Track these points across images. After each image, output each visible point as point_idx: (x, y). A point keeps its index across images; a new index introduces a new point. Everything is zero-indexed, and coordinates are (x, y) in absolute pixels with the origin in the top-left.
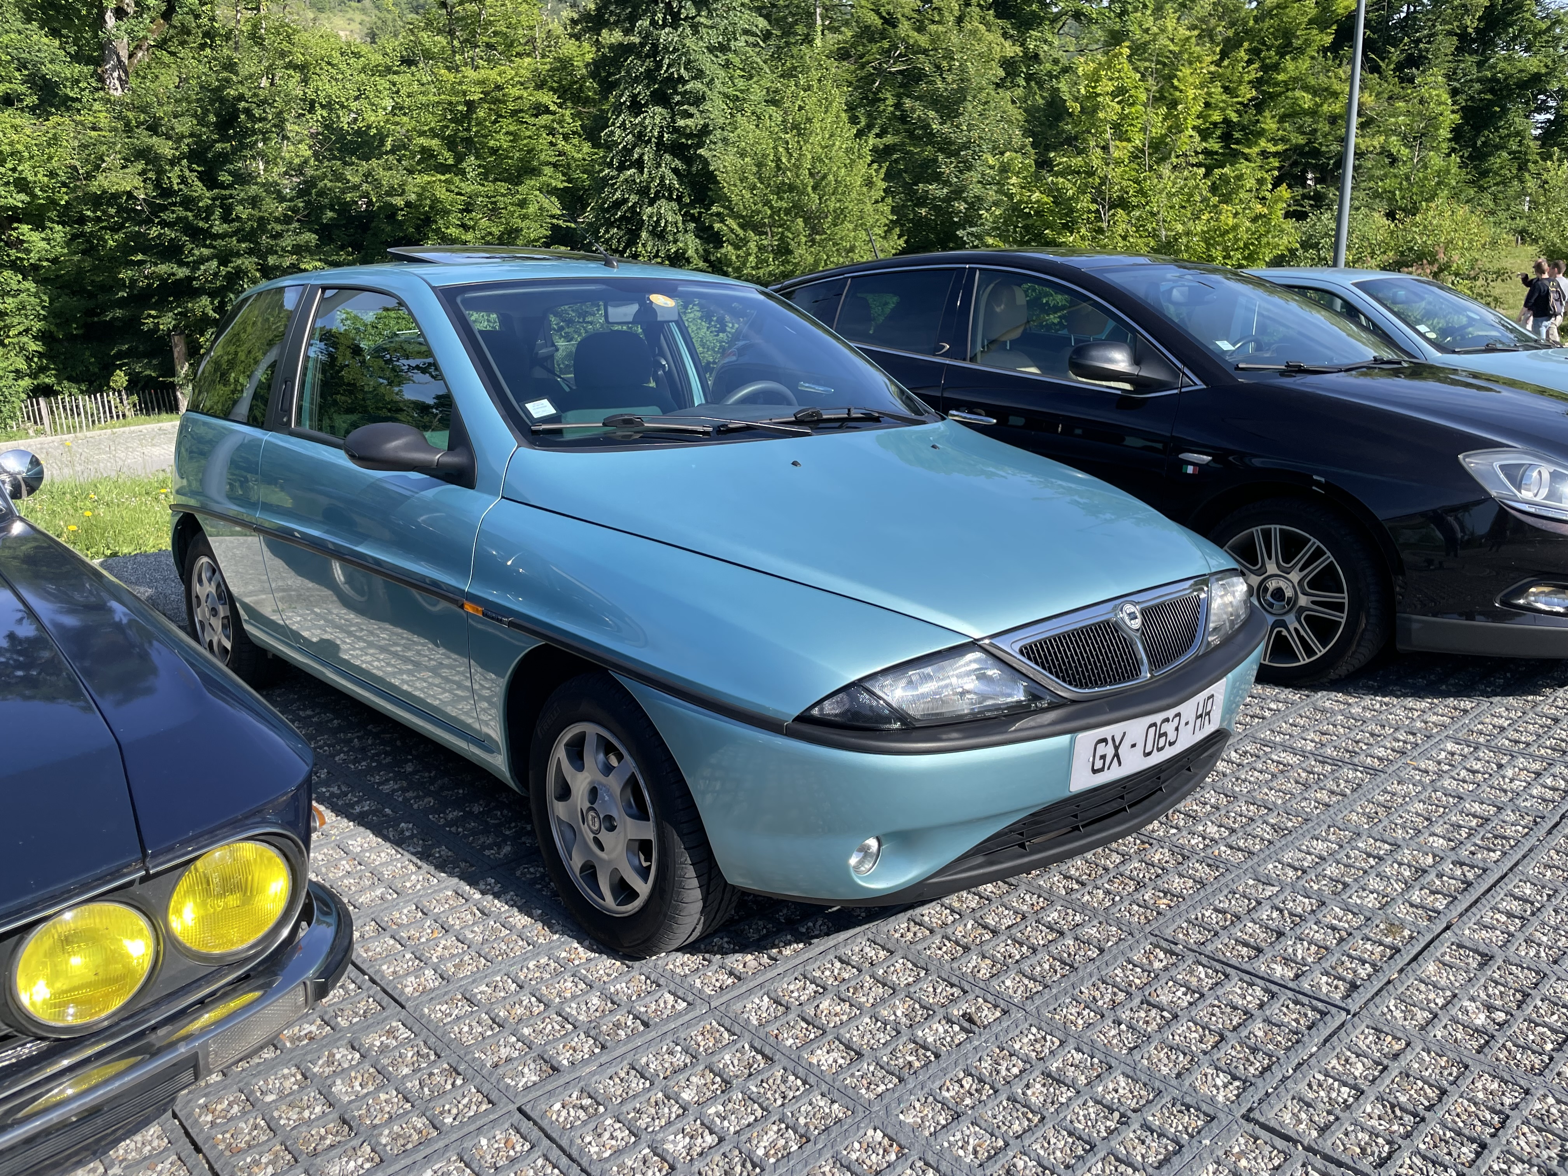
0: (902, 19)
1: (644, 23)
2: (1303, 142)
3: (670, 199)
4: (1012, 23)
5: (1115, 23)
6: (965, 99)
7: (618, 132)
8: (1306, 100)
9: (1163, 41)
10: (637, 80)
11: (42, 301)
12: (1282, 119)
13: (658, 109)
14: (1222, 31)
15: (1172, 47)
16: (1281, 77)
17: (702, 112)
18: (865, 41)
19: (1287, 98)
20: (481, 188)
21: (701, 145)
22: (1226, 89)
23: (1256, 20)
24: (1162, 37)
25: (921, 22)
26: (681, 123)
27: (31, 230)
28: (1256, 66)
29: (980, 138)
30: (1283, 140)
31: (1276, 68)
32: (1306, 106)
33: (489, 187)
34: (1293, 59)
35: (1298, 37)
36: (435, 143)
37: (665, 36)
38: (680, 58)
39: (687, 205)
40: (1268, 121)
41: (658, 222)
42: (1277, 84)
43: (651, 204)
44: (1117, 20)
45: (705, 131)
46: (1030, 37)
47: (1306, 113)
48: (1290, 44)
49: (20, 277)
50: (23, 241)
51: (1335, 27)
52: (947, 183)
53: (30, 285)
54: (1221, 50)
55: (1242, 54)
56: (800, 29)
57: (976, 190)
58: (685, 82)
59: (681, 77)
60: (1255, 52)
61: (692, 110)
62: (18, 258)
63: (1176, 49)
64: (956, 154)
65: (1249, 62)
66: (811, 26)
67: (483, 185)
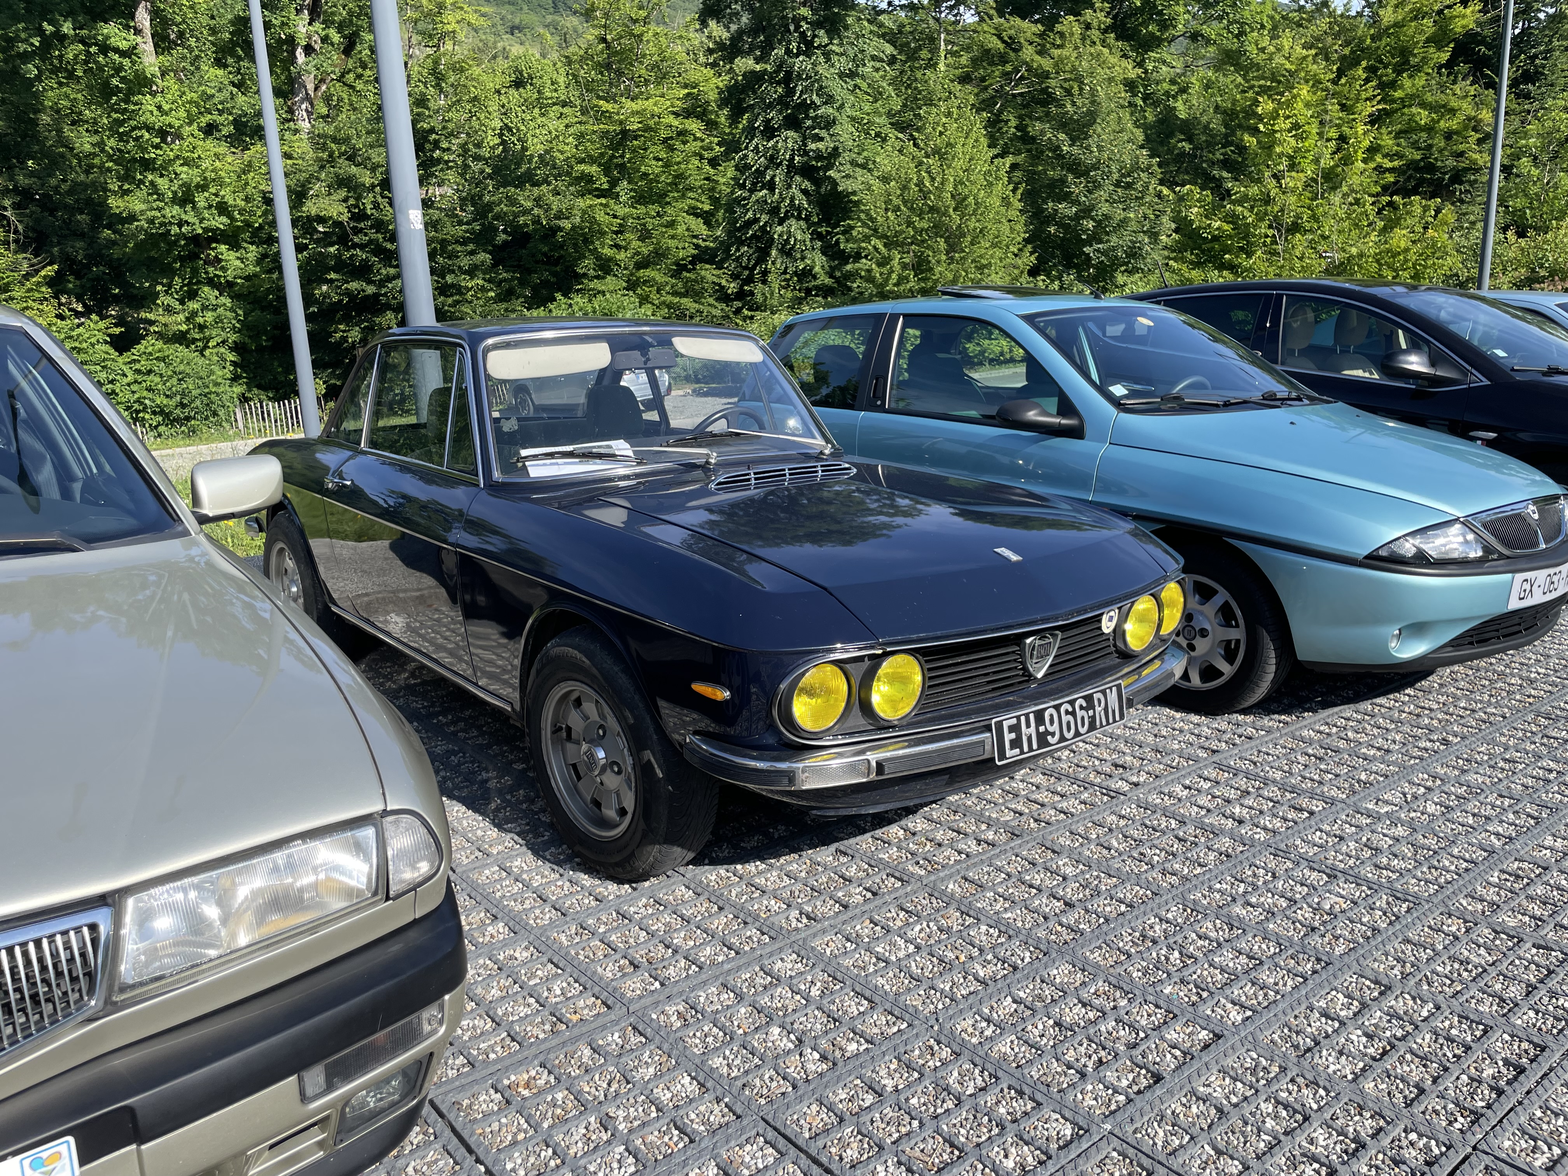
0: (1025, 44)
1: (779, 51)
2: (1419, 157)
3: (799, 218)
4: (1131, 46)
5: (1233, 43)
6: (1095, 122)
7: (751, 154)
8: (1423, 117)
9: (1278, 60)
10: (770, 106)
11: (238, 315)
12: (1398, 135)
13: (790, 133)
14: (1337, 48)
15: (1288, 66)
16: (1398, 94)
17: (832, 135)
18: (984, 64)
19: (1403, 114)
20: (635, 211)
21: (830, 166)
22: (1343, 107)
23: (1373, 38)
24: (1278, 55)
25: (1044, 46)
26: (812, 146)
27: (229, 250)
28: (1374, 84)
29: (1110, 159)
30: (1399, 156)
31: (1393, 85)
32: (1423, 122)
33: (641, 210)
34: (1410, 77)
35: (1415, 56)
36: (594, 169)
37: (800, 63)
38: (813, 85)
39: (814, 224)
40: (1385, 137)
41: (787, 241)
42: (1393, 101)
43: (781, 222)
44: (1235, 40)
45: (835, 153)
46: (1149, 58)
47: (1422, 129)
48: (1407, 62)
49: (217, 293)
50: (220, 261)
51: (1452, 45)
52: (1076, 202)
53: (226, 301)
54: (1338, 69)
55: (1360, 72)
56: (924, 54)
57: (1105, 208)
58: (817, 107)
59: (813, 102)
60: (1372, 70)
61: (823, 133)
62: (216, 275)
63: (1293, 68)
64: (1086, 174)
65: (1367, 80)
66: (934, 51)
67: (636, 208)
